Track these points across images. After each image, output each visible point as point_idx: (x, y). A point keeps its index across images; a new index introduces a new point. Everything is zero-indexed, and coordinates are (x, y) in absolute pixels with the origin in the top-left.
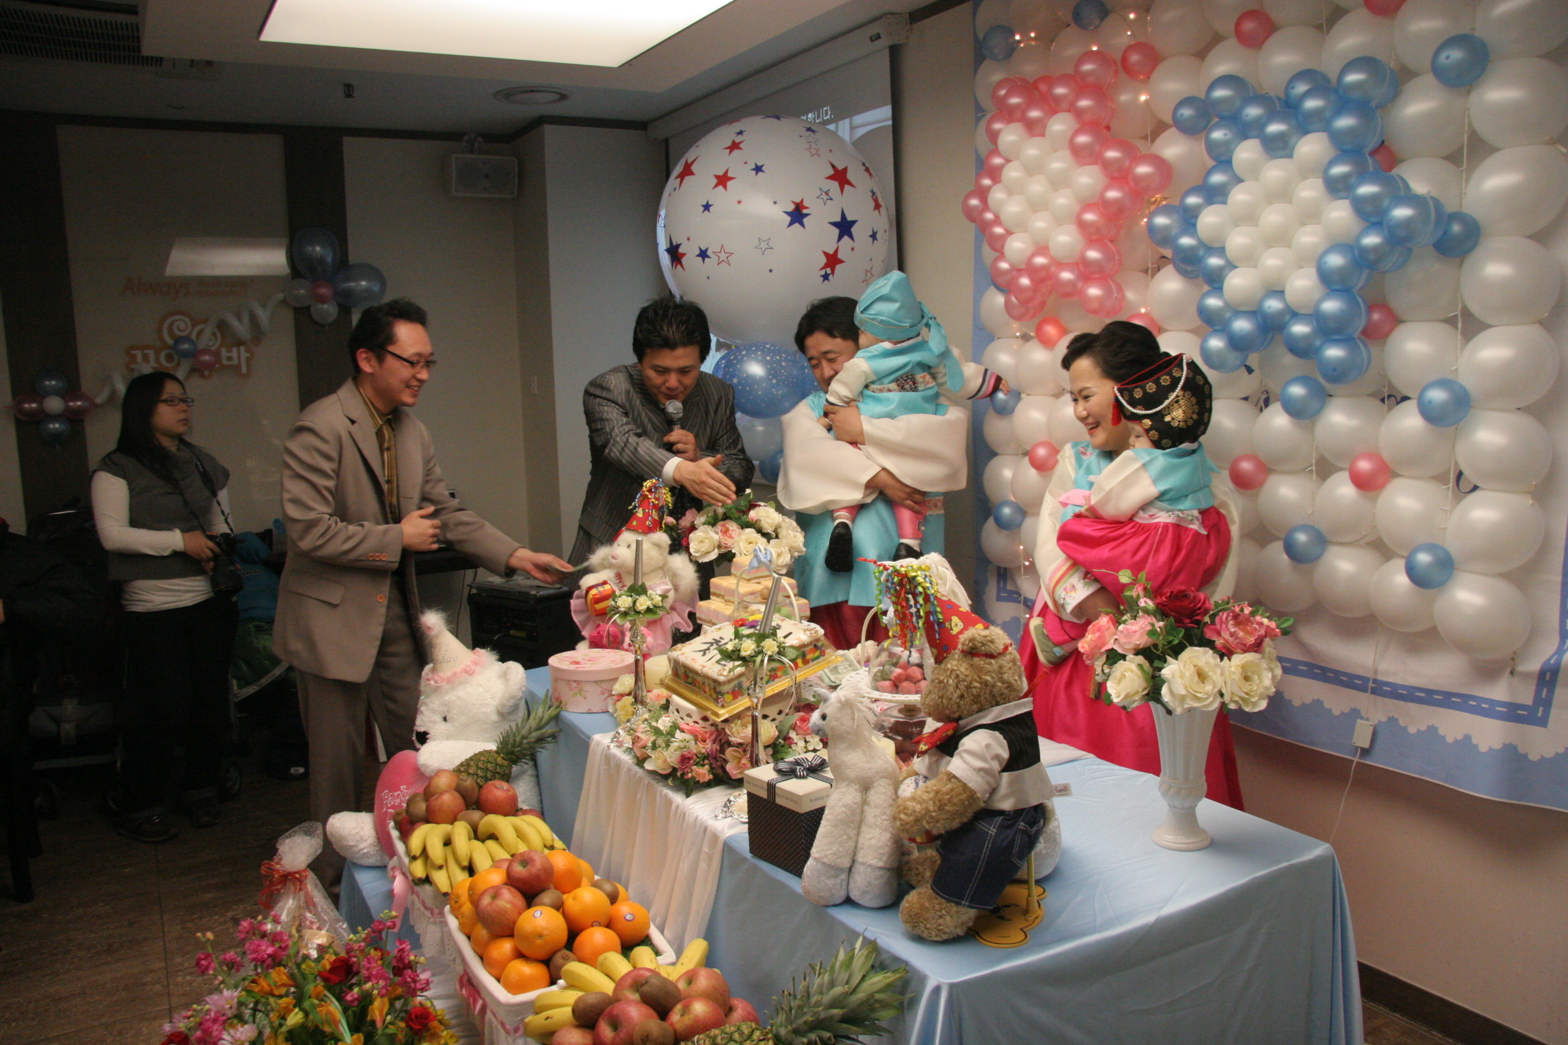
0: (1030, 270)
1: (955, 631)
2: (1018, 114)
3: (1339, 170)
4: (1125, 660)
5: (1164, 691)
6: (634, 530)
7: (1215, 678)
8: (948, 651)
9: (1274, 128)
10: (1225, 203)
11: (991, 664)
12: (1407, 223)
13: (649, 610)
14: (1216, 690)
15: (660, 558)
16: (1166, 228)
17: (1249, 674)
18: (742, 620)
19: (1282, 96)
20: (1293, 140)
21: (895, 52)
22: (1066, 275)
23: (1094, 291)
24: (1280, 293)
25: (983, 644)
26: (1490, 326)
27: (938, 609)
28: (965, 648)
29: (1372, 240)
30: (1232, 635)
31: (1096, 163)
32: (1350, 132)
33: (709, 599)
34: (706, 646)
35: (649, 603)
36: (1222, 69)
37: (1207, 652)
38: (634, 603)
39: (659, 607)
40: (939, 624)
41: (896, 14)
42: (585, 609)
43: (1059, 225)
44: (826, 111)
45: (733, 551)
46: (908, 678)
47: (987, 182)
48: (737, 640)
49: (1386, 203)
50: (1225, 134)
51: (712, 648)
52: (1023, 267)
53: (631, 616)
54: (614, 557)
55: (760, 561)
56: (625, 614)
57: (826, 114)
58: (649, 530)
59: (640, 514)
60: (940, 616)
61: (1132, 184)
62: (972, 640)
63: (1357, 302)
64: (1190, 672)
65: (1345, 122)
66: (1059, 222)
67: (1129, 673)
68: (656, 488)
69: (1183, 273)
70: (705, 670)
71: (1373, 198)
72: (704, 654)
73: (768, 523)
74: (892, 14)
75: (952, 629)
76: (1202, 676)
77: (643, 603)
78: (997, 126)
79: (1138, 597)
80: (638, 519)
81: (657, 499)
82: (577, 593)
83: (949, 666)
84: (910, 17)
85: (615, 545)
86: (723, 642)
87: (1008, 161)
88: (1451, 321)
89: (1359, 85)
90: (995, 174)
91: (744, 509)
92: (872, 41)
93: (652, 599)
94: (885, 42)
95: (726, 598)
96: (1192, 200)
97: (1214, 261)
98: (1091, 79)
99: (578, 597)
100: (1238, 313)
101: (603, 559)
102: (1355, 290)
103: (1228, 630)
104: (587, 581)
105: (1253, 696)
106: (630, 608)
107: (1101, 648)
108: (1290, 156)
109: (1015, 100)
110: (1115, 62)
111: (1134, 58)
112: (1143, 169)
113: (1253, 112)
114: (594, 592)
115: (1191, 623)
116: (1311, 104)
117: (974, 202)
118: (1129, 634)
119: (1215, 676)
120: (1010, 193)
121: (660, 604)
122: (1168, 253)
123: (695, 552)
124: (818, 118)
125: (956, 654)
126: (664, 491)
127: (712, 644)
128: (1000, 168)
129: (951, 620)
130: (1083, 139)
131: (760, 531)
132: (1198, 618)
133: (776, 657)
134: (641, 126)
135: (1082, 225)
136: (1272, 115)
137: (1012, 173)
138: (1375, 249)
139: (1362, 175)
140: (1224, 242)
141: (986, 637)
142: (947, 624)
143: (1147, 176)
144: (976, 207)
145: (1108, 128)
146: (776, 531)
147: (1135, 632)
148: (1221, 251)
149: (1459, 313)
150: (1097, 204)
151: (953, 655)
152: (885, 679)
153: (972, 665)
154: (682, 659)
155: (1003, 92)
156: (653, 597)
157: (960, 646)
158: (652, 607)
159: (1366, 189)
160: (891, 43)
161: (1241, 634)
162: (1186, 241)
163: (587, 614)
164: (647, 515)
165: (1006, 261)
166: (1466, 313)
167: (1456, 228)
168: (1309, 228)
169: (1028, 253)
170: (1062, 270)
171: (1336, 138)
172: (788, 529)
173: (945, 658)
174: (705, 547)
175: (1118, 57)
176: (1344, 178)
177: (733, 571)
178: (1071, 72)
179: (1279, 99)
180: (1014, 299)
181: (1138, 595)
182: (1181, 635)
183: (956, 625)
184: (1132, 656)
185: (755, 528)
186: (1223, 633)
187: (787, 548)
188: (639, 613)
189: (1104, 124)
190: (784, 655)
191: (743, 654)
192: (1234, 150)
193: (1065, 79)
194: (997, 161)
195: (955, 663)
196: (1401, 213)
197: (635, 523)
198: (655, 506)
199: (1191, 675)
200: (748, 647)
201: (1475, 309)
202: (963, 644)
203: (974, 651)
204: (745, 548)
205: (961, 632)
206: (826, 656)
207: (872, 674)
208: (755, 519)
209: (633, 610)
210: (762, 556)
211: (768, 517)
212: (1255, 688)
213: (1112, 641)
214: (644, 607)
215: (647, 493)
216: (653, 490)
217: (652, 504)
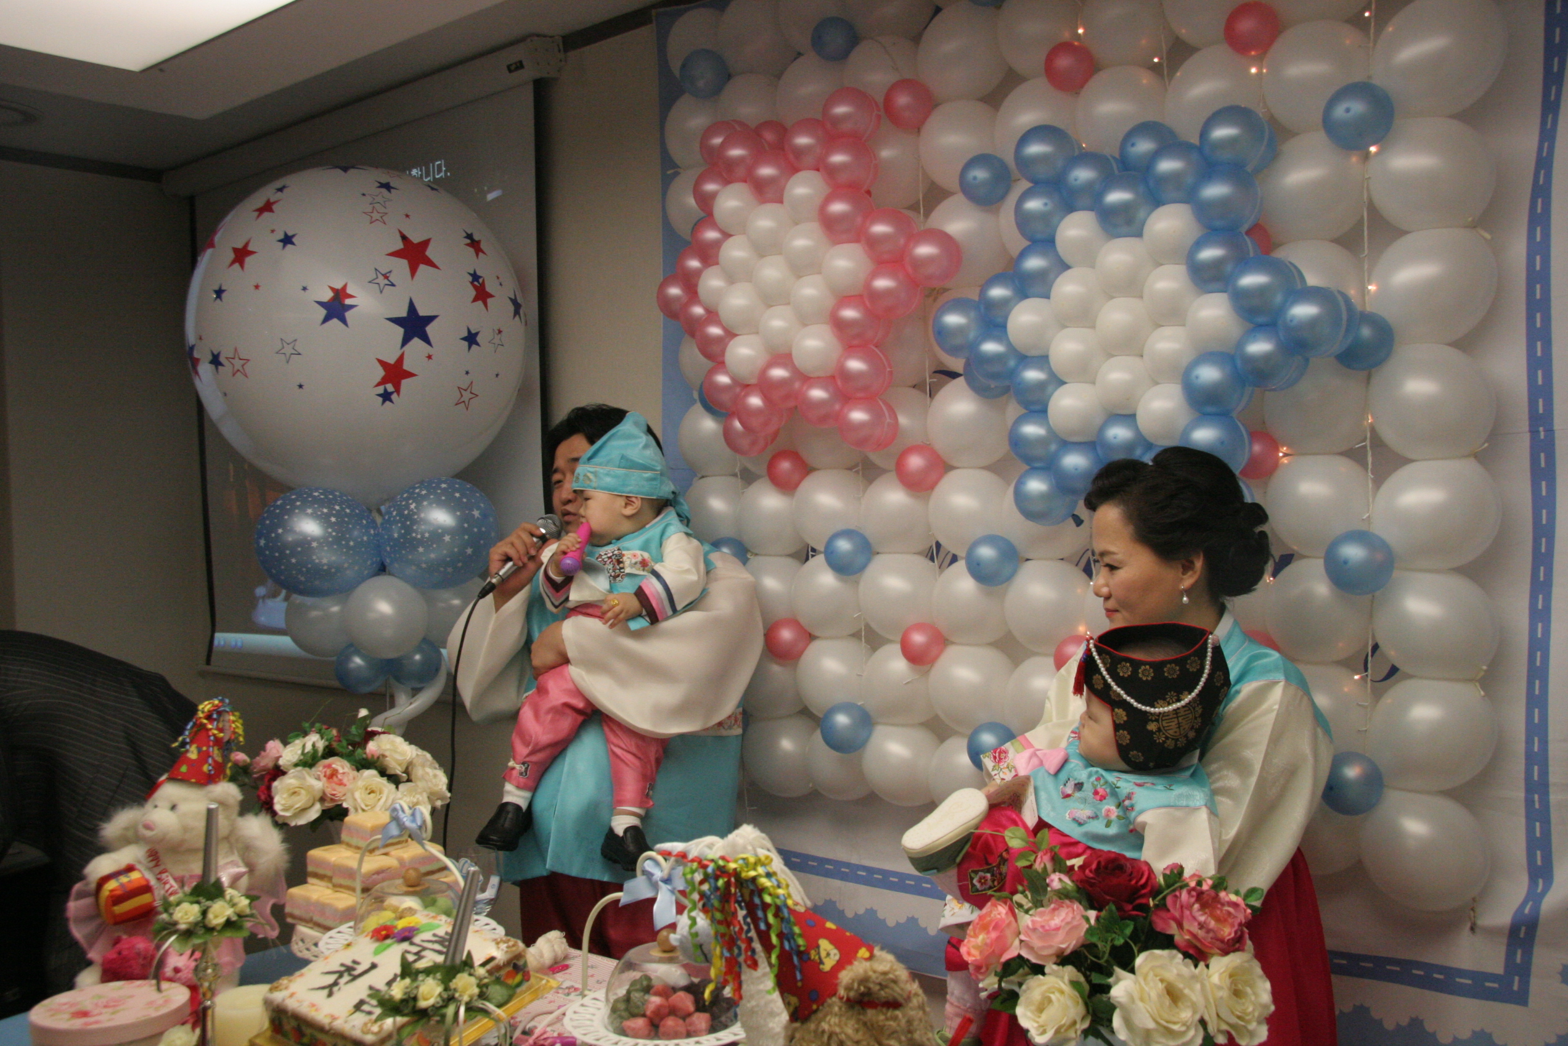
0: (764, 386)
1: (828, 965)
2: (741, 171)
3: (1209, 254)
4: (1044, 974)
5: (1117, 1021)
6: (182, 780)
7: (1194, 998)
8: (820, 1001)
9: (1116, 197)
10: (1047, 296)
11: (895, 1018)
12: (1312, 323)
13: (229, 924)
14: (1197, 1017)
16: (960, 330)
17: (1240, 987)
18: (385, 928)
19: (1117, 156)
20: (1141, 214)
21: (542, 90)
22: (817, 394)
23: (858, 415)
24: (1129, 418)
25: (882, 987)
26: (1408, 461)
27: (797, 930)
28: (852, 994)
29: (1259, 347)
30: (1201, 926)
31: (857, 241)
32: (1222, 203)
33: (304, 882)
34: (331, 979)
35: (229, 912)
36: (1027, 118)
37: (1174, 957)
38: (204, 913)
39: (246, 916)
40: (800, 954)
41: (545, 36)
42: (95, 913)
43: (805, 325)
44: (439, 166)
45: (345, 805)
46: (673, 1011)
47: (694, 264)
48: (407, 981)
49: (1279, 299)
50: (1046, 204)
51: (342, 981)
52: (753, 381)
53: (199, 937)
54: (148, 827)
55: (402, 827)
56: (188, 934)
57: (440, 171)
58: (209, 779)
59: (193, 754)
60: (801, 941)
61: (909, 269)
62: (864, 980)
63: (1238, 428)
64: (1155, 989)
65: (1215, 191)
66: (804, 320)
67: (1057, 994)
68: (220, 713)
69: (981, 391)
70: (339, 1024)
71: (1260, 292)
72: (330, 995)
73: (396, 761)
74: (538, 36)
75: (821, 962)
76: (1173, 994)
77: (220, 912)
78: (710, 187)
79: (1045, 873)
80: (190, 762)
81: (221, 730)
82: (77, 887)
83: (825, 1026)
84: (564, 43)
85: (149, 806)
86: (360, 969)
87: (727, 235)
88: (1355, 455)
89: (1231, 142)
90: (709, 255)
91: (357, 739)
92: (510, 71)
93: (234, 905)
94: (528, 74)
95: (336, 880)
96: (997, 292)
97: (1032, 375)
98: (847, 127)
99: (81, 895)
100: (1066, 445)
101: (126, 829)
102: (1234, 415)
103: (1194, 918)
104: (100, 866)
105: (1248, 1022)
106: (196, 924)
107: (1001, 955)
108: (1139, 234)
109: (736, 152)
110: (877, 106)
111: (903, 100)
112: (925, 250)
113: (1083, 175)
114: (112, 885)
115: (1134, 909)
116: (1167, 165)
117: (674, 291)
118: (1047, 933)
119: (1194, 994)
120: (731, 279)
121: (248, 911)
122: (956, 364)
123: (283, 810)
124: (427, 175)
125: (835, 1004)
126: (232, 718)
127: (341, 974)
128: (717, 245)
129: (818, 946)
130: (838, 207)
131: (383, 773)
132: (1143, 901)
133: (480, 1004)
134: (154, 175)
135: (839, 326)
136: (1109, 181)
137: (735, 251)
138: (1266, 357)
139: (1244, 263)
140: (1048, 351)
141: (885, 973)
142: (813, 953)
143: (930, 260)
144: (677, 298)
145: (869, 193)
146: (406, 771)
147: (1058, 929)
148: (1042, 361)
149: (1368, 442)
150: (861, 296)
151: (830, 1006)
152: (634, 1015)
153: (865, 1024)
154: (292, 1004)
155: (717, 141)
156: (236, 900)
157: (842, 992)
158: (234, 918)
159: (1251, 280)
160: (538, 75)
161: (1212, 924)
162: (990, 347)
163: (98, 922)
164: (204, 757)
165: (727, 373)
166: (1378, 443)
167: (1366, 332)
168: (1167, 331)
169: (761, 362)
170: (811, 387)
171: (1203, 211)
172: (423, 766)
173: (815, 1012)
174: (300, 801)
175: (880, 99)
176: (1217, 263)
177: (344, 836)
178: (819, 117)
179: (1114, 158)
180: (737, 424)
181: (1045, 868)
182: (1128, 931)
183: (828, 955)
184: (1055, 967)
185: (376, 768)
186: (1186, 926)
187: (425, 795)
188: (210, 930)
189: (865, 188)
190: (487, 999)
191: (423, 1004)
192: (1057, 227)
193: (807, 125)
194: (711, 235)
195: (834, 1020)
196: (1303, 311)
197: (184, 769)
198: (218, 742)
199: (1159, 996)
200: (430, 992)
201: (1388, 435)
202: (848, 988)
203: (866, 999)
204: (363, 800)
205: (840, 966)
206: (532, 980)
207: (611, 1006)
208: (377, 754)
209: (202, 927)
210: (406, 820)
211: (396, 752)
212: (1250, 1009)
213: (1017, 942)
214: (221, 920)
215: (205, 721)
216: (215, 716)
217: (212, 738)
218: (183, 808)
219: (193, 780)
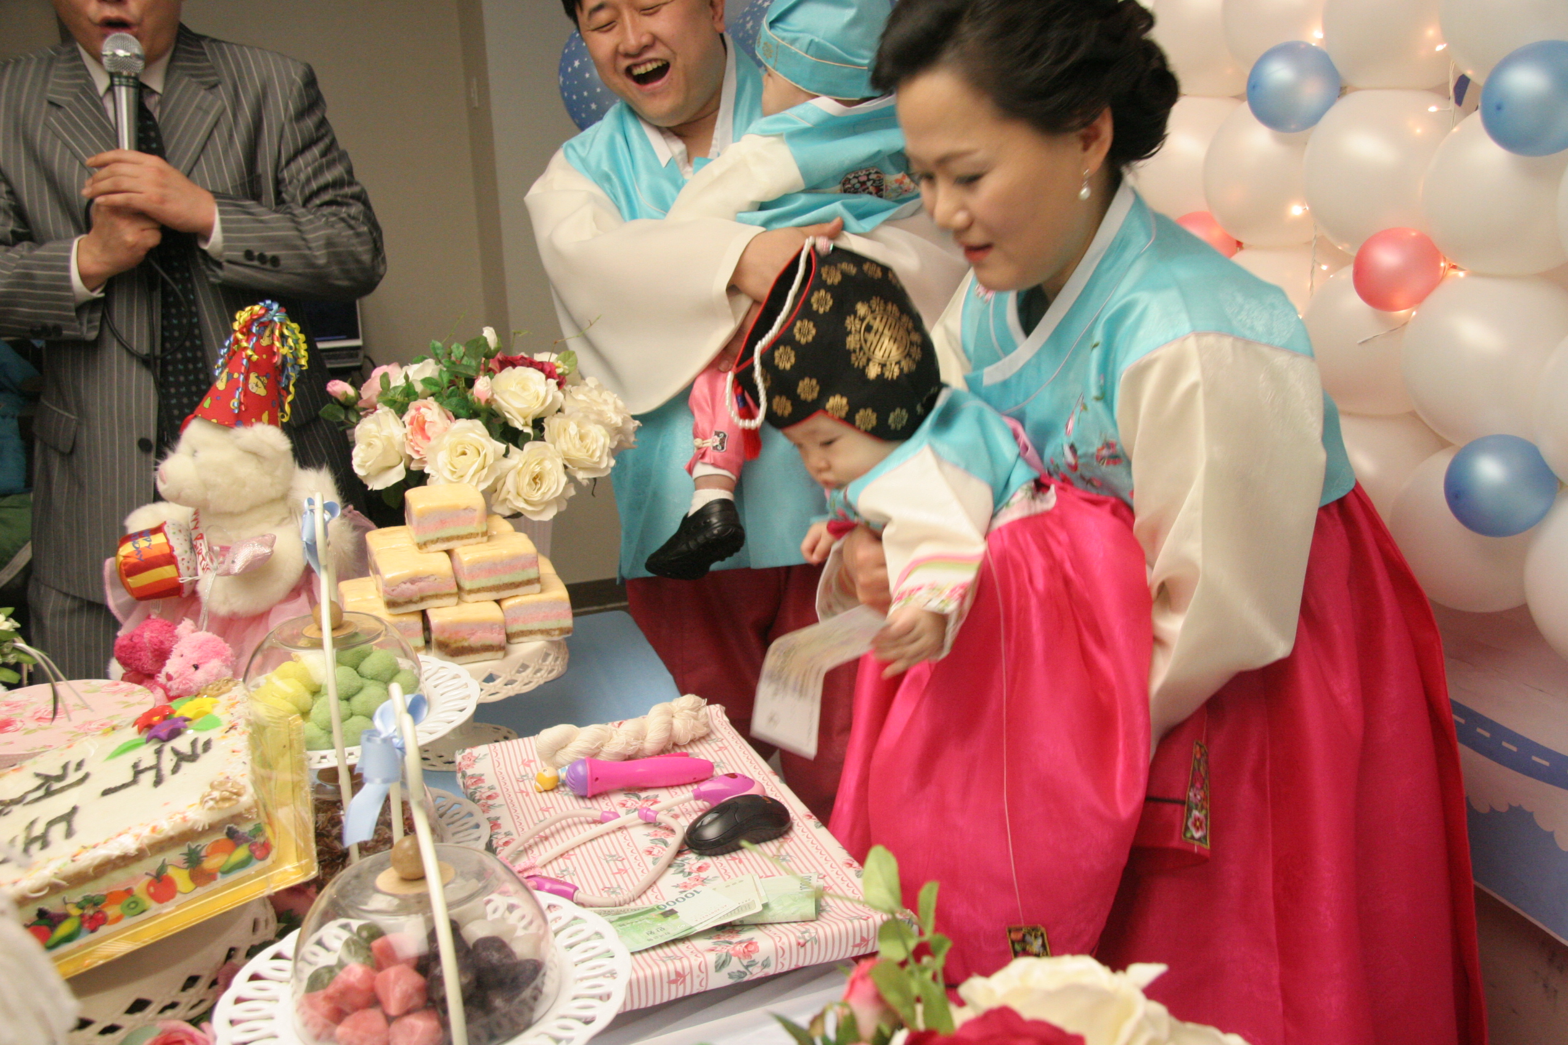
6: (204, 418)
15: (268, 480)
45: (426, 471)
59: (223, 382)
68: (263, 326)
73: (519, 407)
80: (217, 394)
81: (263, 350)
91: (464, 373)
114: (127, 549)
123: (360, 466)
126: (284, 331)
164: (233, 386)
174: (380, 456)
187: (560, 463)
197: (207, 403)
198: (254, 366)
204: (449, 465)
215: (240, 336)
216: (254, 330)
217: (245, 362)
218: (203, 456)
219: (214, 421)
